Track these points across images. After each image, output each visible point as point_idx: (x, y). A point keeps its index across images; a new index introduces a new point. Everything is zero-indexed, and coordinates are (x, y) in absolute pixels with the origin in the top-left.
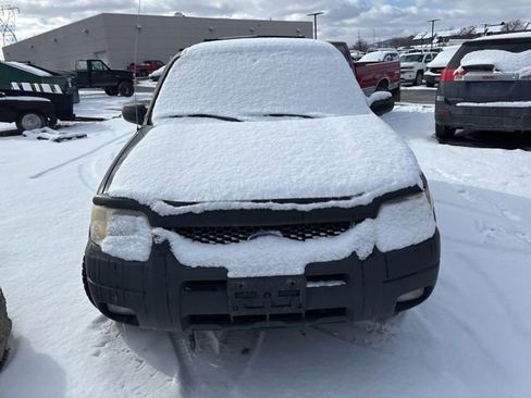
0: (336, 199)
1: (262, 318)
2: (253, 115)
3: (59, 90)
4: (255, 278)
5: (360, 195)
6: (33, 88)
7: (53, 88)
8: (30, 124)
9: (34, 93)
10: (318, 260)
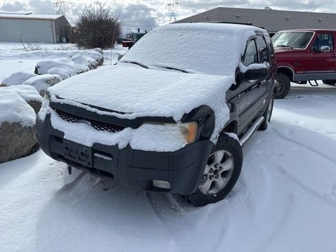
5: (131, 113)
10: (100, 142)
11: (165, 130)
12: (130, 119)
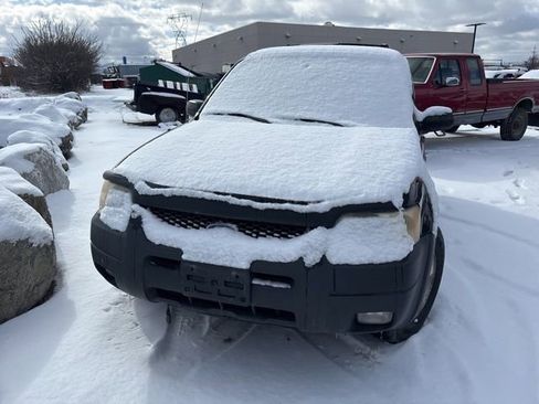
0: (292, 202)
1: (215, 305)
2: (284, 118)
3: (195, 90)
5: (319, 202)
6: (175, 86)
7: (191, 88)
8: (166, 117)
9: (174, 91)
10: (265, 259)
11: (382, 225)
12: (321, 212)
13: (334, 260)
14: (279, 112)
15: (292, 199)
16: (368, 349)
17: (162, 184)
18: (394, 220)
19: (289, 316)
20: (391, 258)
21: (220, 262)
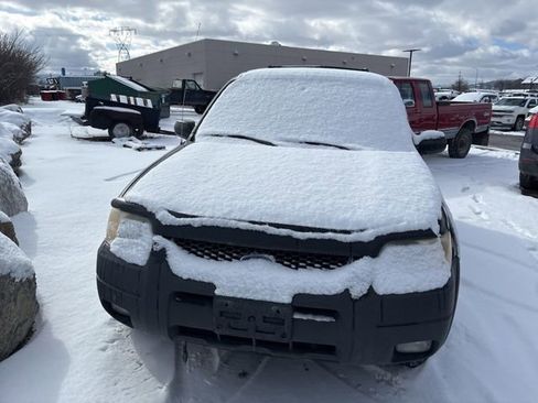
0: (335, 231)
1: (248, 341)
2: (288, 141)
3: (150, 105)
4: (241, 299)
5: (362, 231)
6: (129, 100)
7: (145, 103)
8: (120, 132)
9: (128, 106)
10: (308, 292)
11: (424, 252)
12: (366, 241)
13: (381, 290)
14: (282, 135)
15: (334, 228)
16: (389, 375)
17: (189, 213)
18: (435, 246)
19: (330, 350)
20: (434, 287)
21: (259, 297)
